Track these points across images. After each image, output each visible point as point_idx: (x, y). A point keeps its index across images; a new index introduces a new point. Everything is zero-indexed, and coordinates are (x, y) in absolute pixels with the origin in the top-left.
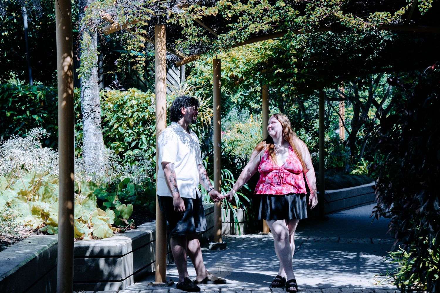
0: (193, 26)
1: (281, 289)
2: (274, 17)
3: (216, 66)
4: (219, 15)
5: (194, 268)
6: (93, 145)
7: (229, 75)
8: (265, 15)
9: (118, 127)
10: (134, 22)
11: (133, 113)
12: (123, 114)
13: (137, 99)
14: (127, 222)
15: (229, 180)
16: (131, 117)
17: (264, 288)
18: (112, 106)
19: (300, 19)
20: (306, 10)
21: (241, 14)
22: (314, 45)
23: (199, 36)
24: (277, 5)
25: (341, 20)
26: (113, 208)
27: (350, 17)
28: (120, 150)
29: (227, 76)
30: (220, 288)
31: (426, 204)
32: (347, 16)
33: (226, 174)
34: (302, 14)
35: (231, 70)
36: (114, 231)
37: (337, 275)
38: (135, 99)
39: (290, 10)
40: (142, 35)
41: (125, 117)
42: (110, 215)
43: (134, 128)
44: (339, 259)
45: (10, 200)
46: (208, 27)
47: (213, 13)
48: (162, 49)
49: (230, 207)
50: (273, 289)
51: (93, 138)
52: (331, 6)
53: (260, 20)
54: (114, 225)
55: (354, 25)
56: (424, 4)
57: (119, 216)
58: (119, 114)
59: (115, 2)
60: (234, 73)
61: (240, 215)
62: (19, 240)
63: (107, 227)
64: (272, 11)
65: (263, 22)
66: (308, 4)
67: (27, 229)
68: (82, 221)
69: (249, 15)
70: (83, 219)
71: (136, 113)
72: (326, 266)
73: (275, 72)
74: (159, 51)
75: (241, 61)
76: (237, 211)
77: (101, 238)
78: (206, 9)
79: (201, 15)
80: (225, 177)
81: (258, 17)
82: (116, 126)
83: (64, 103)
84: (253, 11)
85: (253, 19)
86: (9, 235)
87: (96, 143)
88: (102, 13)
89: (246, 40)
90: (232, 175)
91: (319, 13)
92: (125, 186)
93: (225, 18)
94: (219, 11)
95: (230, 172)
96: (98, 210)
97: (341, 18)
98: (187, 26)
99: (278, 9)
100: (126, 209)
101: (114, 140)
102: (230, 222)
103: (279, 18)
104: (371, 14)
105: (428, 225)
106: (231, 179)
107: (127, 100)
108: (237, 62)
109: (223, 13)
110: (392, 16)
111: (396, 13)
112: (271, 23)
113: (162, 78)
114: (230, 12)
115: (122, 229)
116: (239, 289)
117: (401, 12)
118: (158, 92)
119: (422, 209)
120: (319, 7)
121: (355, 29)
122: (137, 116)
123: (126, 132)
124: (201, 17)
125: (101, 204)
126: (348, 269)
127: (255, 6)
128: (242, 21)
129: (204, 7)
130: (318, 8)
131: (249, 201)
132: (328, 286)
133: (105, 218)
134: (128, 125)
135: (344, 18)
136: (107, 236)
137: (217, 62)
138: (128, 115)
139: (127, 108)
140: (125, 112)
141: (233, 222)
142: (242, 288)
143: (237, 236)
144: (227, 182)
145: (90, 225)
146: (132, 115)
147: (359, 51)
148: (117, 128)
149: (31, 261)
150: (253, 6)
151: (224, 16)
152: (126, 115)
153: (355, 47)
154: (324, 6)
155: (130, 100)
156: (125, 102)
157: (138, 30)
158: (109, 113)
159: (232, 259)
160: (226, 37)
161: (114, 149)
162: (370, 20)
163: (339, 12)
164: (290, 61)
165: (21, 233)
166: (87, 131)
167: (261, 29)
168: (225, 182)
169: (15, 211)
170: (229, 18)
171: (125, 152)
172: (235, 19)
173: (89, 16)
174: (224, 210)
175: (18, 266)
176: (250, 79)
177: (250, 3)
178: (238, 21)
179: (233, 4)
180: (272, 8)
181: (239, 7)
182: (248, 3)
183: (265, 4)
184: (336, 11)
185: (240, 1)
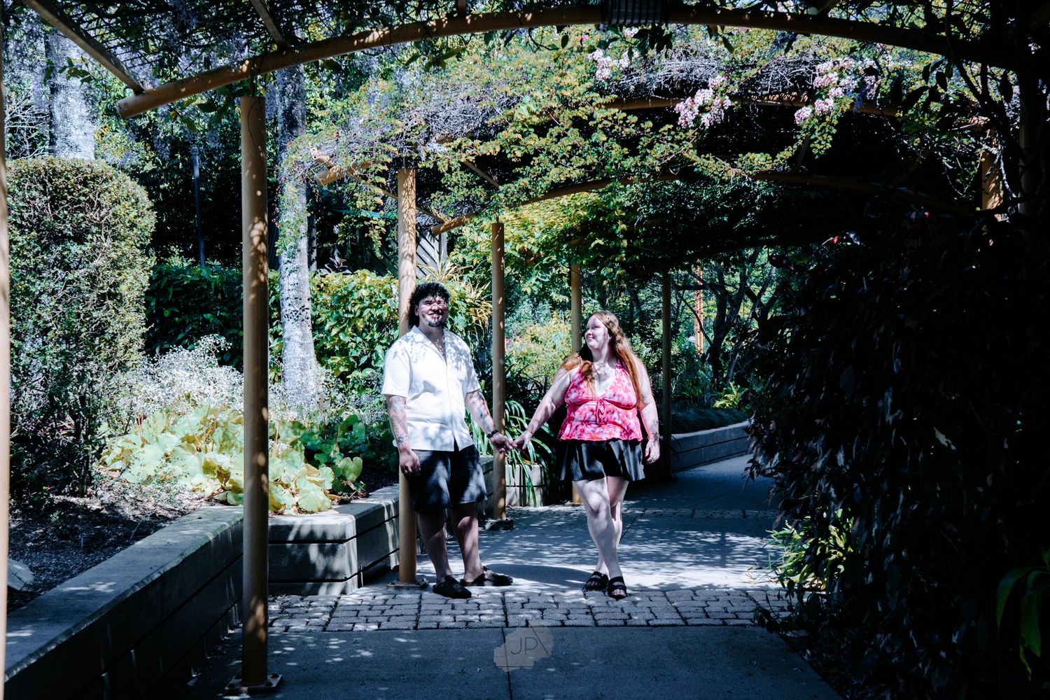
0: (461, 170)
1: (601, 593)
2: (588, 157)
3: (497, 233)
4: (502, 155)
5: (462, 561)
6: (298, 362)
7: (517, 249)
8: (574, 154)
9: (339, 332)
10: (365, 165)
11: (363, 309)
12: (347, 312)
13: (370, 287)
14: (352, 487)
15: (518, 418)
16: (360, 316)
17: (573, 592)
18: (329, 298)
19: (629, 163)
20: (639, 147)
21: (537, 153)
22: (654, 201)
23: (468, 187)
24: (594, 139)
25: (694, 164)
26: (330, 463)
27: (708, 159)
28: (342, 369)
29: (515, 250)
30: (503, 593)
31: (826, 456)
32: (704, 158)
33: (513, 408)
34: (634, 153)
35: (520, 240)
36: (333, 500)
37: (690, 570)
38: (366, 288)
39: (614, 146)
40: (378, 185)
41: (351, 316)
42: (326, 476)
43: (364, 334)
44: (693, 545)
45: (169, 451)
46: (483, 171)
47: (492, 151)
48: (410, 207)
49: (519, 463)
50: (588, 593)
51: (299, 350)
52: (679, 142)
53: (567, 162)
54: (332, 492)
55: (715, 173)
56: (820, 143)
57: (340, 477)
58: (341, 311)
59: (335, 135)
60: (526, 245)
61: (535, 474)
62: (183, 514)
63: (321, 496)
64: (586, 148)
65: (571, 165)
66: (642, 138)
67: (195, 496)
68: (282, 484)
69: (549, 153)
70: (284, 481)
71: (368, 310)
72: (673, 555)
73: (593, 245)
74: (404, 210)
75: (537, 226)
76: (531, 468)
77: (312, 512)
78: (481, 144)
79: (473, 155)
80: (511, 414)
81: (564, 157)
82: (334, 332)
83: (252, 296)
84: (555, 149)
85: (555, 161)
86: (169, 506)
87: (303, 359)
88: (315, 152)
89: (544, 193)
90: (523, 411)
91: (659, 152)
92: (350, 428)
93: (511, 159)
94: (502, 147)
95: (519, 405)
96: (307, 467)
97: (694, 162)
98: (450, 171)
99: (595, 144)
100: (352, 466)
101: (331, 353)
102: (520, 486)
103: (597, 159)
104: (740, 155)
105: (828, 488)
106: (521, 416)
107: (354, 288)
108: (530, 227)
109: (507, 151)
110: (773, 159)
111: (778, 156)
112: (584, 166)
113: (409, 255)
114: (519, 149)
115: (345, 498)
116: (534, 593)
117: (787, 153)
118: (403, 277)
119: (819, 465)
120: (660, 143)
121: (716, 178)
122: (370, 315)
123: (352, 341)
124: (474, 158)
125: (311, 457)
126: (707, 559)
127: (559, 141)
128: (539, 164)
129: (477, 142)
130: (657, 144)
131: (549, 451)
132: (675, 588)
133: (318, 480)
134: (355, 329)
135: (699, 161)
136: (322, 509)
137: (499, 228)
138: (355, 313)
139: (353, 301)
140: (349, 308)
141: (524, 486)
142: (539, 592)
143: (532, 509)
144: (515, 422)
145: (294, 491)
146: (362, 313)
147: (724, 211)
148: (337, 335)
149: (202, 548)
150: (555, 140)
151: (509, 156)
152: (351, 313)
153: (717, 205)
154: (668, 142)
155: (358, 290)
156: (351, 293)
157: (371, 177)
158: (325, 310)
159: (521, 546)
160: (513, 189)
161: (332, 368)
162: (740, 165)
163: (691, 151)
164: (614, 227)
165: (186, 502)
166: (289, 339)
167: (568, 176)
168: (511, 421)
169: (176, 468)
170: (518, 158)
171: (350, 373)
172: (526, 160)
173: (294, 156)
174: (510, 466)
175: (182, 554)
176: (552, 254)
177: (551, 135)
178: (532, 163)
179: (523, 137)
180: (585, 144)
181: (534, 141)
182: (548, 135)
183: (574, 136)
184: (687, 150)
185: (535, 133)
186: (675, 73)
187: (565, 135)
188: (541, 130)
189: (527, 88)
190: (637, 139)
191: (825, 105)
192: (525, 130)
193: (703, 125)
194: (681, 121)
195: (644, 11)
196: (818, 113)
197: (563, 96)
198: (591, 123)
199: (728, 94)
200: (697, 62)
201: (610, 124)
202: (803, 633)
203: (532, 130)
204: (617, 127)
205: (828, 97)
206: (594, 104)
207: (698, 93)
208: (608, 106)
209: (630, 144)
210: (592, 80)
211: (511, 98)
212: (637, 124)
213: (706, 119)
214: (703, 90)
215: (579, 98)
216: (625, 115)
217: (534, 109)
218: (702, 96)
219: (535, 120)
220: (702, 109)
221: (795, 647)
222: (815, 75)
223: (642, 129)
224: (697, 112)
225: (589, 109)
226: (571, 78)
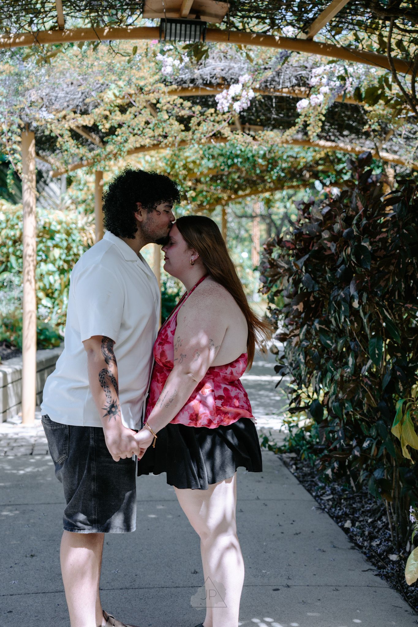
2: (156, 130)
4: (95, 126)
20: (191, 124)
21: (120, 126)
24: (159, 117)
25: (228, 138)
27: (238, 134)
32: (235, 134)
34: (187, 129)
39: (173, 123)
47: (87, 123)
52: (218, 122)
53: (141, 133)
55: (243, 144)
64: (154, 123)
65: (144, 135)
66: (193, 118)
69: (129, 126)
78: (80, 117)
79: (74, 124)
84: (134, 123)
85: (133, 132)
91: (205, 129)
93: (101, 129)
94: (95, 121)
97: (228, 136)
99: (160, 121)
104: (260, 132)
109: (99, 124)
110: (282, 136)
111: (285, 133)
112: (153, 136)
114: (107, 122)
120: (205, 122)
127: (135, 117)
128: (121, 134)
129: (79, 115)
130: (203, 123)
135: (231, 136)
150: (133, 116)
151: (100, 127)
154: (211, 121)
162: (259, 139)
163: (227, 128)
167: (142, 143)
170: (107, 129)
172: (112, 131)
178: (116, 133)
179: (111, 114)
180: (154, 121)
181: (118, 117)
182: (128, 113)
183: (146, 114)
184: (223, 128)
185: (120, 111)
186: (217, 71)
187: (140, 113)
188: (123, 110)
189: (114, 78)
190: (190, 118)
191: (317, 99)
192: (112, 108)
193: (235, 111)
194: (219, 107)
195: (188, 33)
196: (313, 103)
197: (139, 85)
198: (158, 105)
199: (252, 89)
200: (232, 64)
201: (171, 107)
202: (293, 455)
203: (117, 109)
204: (176, 110)
205: (319, 93)
206: (160, 92)
207: (232, 87)
208: (171, 93)
209: (185, 121)
210: (160, 74)
211: (102, 85)
212: (190, 108)
213: (237, 106)
214: (235, 85)
215: (150, 87)
216: (181, 100)
217: (117, 94)
218: (235, 89)
219: (119, 101)
220: (235, 99)
221: (286, 464)
222: (312, 77)
223: (194, 112)
224: (231, 101)
225: (156, 95)
226: (145, 72)
